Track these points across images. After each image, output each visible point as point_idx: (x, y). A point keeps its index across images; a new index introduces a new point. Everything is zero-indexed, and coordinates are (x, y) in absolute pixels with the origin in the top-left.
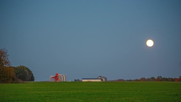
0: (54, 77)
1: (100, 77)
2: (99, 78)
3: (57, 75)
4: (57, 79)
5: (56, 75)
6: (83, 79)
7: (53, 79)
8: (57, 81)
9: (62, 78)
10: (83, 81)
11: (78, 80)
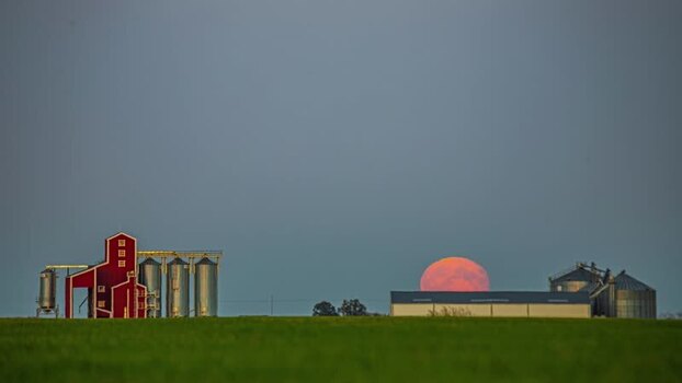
0: (83, 280)
1: (580, 273)
2: (577, 286)
3: (120, 248)
4: (121, 293)
5: (114, 258)
6: (398, 297)
7: (80, 294)
8: (119, 314)
9: (177, 283)
10: (401, 310)
11: (355, 309)
